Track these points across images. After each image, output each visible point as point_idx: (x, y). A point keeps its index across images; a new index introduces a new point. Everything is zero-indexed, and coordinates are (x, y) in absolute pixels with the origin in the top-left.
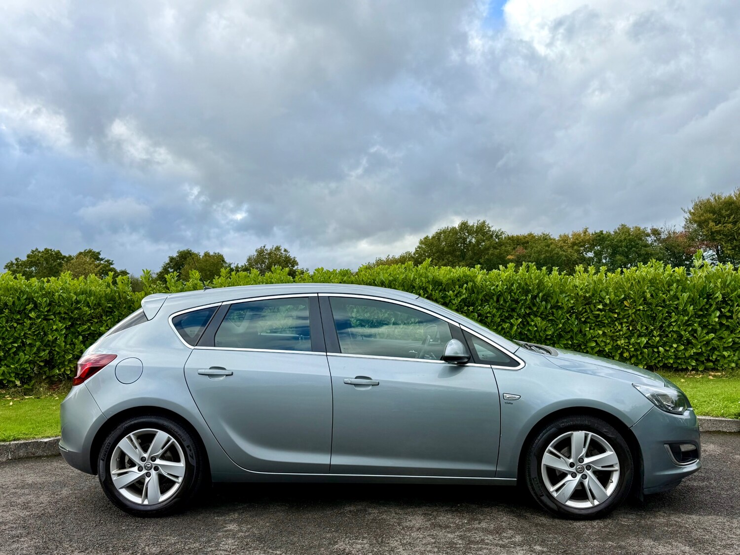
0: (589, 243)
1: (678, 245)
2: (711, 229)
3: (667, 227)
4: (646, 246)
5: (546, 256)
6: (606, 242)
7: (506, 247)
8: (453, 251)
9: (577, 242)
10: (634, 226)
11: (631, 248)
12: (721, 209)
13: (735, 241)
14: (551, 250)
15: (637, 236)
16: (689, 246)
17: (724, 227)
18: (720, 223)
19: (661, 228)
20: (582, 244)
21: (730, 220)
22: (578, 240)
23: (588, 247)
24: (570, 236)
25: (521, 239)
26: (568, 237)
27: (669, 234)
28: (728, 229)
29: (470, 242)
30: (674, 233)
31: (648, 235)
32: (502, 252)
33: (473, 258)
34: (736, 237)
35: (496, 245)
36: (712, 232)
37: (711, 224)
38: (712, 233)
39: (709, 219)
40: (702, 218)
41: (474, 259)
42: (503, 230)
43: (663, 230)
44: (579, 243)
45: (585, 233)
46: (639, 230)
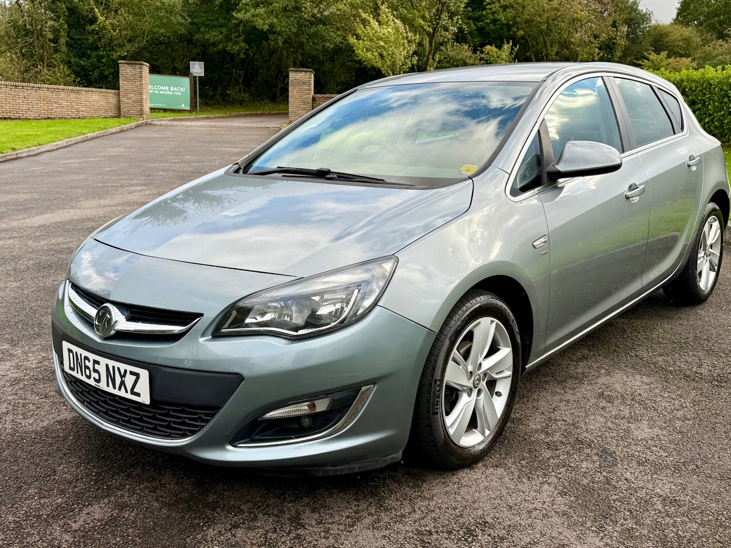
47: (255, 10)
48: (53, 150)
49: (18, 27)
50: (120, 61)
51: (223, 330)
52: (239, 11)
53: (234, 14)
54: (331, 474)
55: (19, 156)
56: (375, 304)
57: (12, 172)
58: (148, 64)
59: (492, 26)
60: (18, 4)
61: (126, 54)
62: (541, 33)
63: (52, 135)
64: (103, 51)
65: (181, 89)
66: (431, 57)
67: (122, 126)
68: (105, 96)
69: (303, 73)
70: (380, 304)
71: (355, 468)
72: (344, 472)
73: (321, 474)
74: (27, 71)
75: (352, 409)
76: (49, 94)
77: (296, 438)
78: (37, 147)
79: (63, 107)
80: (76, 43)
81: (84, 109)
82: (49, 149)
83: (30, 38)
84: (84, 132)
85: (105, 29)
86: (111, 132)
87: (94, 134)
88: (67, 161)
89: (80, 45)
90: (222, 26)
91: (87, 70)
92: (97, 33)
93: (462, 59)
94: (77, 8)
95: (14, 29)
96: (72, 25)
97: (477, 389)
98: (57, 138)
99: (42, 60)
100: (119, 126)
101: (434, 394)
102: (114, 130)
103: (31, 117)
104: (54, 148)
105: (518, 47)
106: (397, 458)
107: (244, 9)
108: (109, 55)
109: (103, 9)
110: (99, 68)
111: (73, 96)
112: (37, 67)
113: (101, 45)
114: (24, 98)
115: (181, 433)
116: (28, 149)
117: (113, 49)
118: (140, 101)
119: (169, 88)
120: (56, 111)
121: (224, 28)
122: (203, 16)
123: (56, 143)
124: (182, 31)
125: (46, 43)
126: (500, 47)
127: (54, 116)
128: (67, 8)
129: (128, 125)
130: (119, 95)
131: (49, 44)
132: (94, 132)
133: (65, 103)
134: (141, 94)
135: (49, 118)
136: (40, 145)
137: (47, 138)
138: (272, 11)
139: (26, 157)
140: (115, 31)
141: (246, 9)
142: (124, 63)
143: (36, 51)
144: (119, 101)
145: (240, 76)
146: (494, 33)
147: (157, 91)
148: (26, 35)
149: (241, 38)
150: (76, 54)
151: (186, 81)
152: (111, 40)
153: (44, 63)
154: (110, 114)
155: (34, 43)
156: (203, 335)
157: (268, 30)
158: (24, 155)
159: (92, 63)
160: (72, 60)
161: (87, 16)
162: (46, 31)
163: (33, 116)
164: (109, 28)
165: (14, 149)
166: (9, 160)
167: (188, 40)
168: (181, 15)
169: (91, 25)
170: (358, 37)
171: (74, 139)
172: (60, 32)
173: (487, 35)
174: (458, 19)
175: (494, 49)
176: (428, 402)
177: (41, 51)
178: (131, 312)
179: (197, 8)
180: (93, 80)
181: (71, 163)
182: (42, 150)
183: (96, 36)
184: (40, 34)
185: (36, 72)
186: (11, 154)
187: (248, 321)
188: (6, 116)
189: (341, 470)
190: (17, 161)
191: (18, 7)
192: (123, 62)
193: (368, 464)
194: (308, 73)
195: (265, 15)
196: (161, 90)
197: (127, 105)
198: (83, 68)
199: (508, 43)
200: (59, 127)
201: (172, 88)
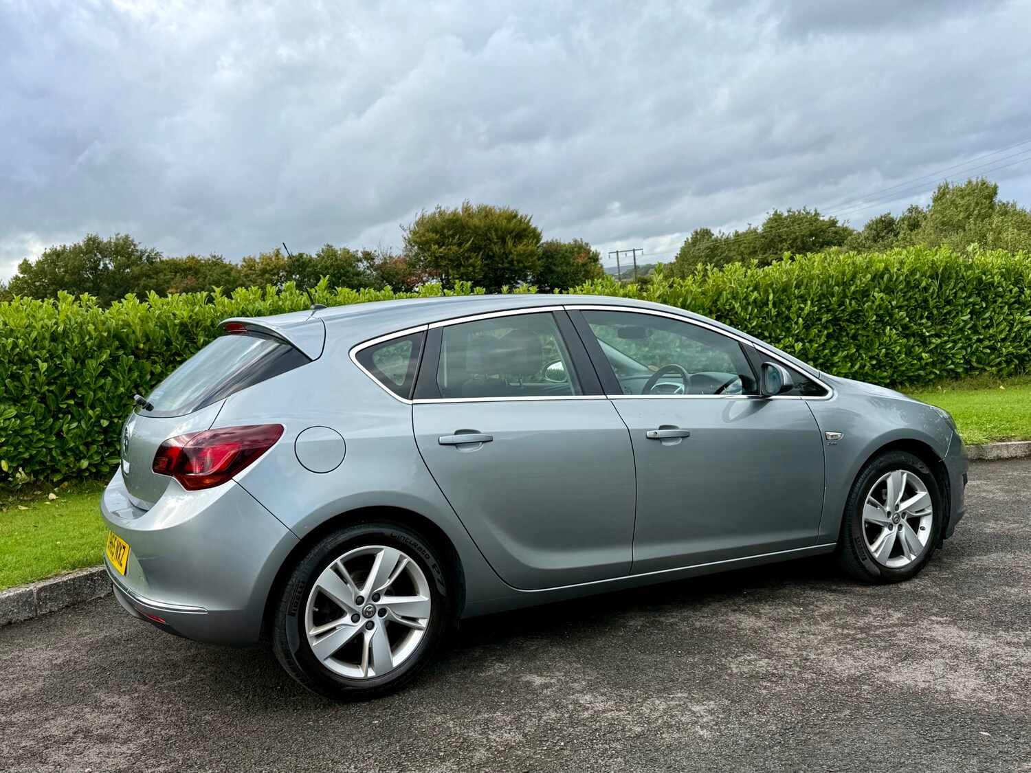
0: (284, 269)
1: (397, 274)
2: (434, 253)
3: (382, 249)
4: (358, 274)
5: (228, 288)
6: (307, 269)
7: (165, 275)
8: (80, 281)
9: (268, 268)
10: (342, 247)
11: (340, 278)
12: (443, 228)
13: (462, 268)
14: (234, 280)
15: (346, 261)
16: (410, 274)
17: (449, 249)
18: (443, 245)
19: (375, 251)
20: (275, 271)
21: (455, 241)
22: (269, 266)
23: (283, 275)
24: (258, 260)
25: (180, 264)
26: (255, 260)
27: (385, 258)
28: (453, 253)
29: (106, 267)
30: (391, 257)
31: (360, 261)
32: (161, 282)
33: (114, 293)
34: (463, 262)
35: (150, 272)
36: (435, 257)
37: (434, 247)
38: (437, 258)
39: (431, 240)
40: (424, 239)
41: (116, 294)
42: (157, 250)
43: (376, 253)
44: (272, 270)
45: (277, 256)
46: (348, 252)
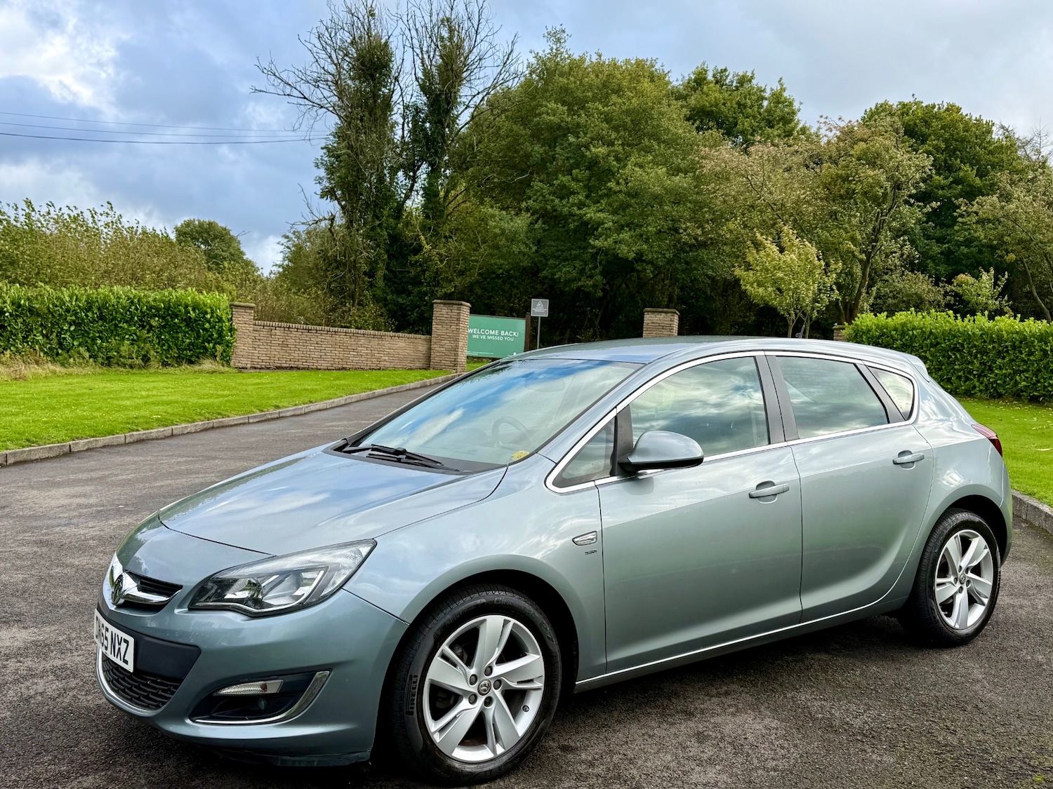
47: (618, 235)
48: (326, 409)
49: (328, 258)
50: (435, 301)
51: (197, 604)
52: (597, 238)
53: (590, 241)
54: (290, 764)
55: (281, 415)
56: (341, 587)
57: (263, 435)
58: (469, 304)
59: (964, 250)
60: (331, 232)
61: (453, 290)
62: (1046, 256)
63: (332, 391)
64: (427, 286)
65: (514, 334)
66: (864, 290)
67: (425, 380)
68: (414, 343)
69: (663, 314)
70: (344, 588)
71: (314, 761)
72: (303, 765)
73: (279, 764)
74: (334, 310)
75: (306, 695)
76: (346, 339)
77: (250, 719)
78: (306, 405)
79: (361, 355)
80: (395, 277)
81: (387, 358)
82: (321, 408)
83: (341, 271)
84: (373, 387)
85: (431, 260)
86: (408, 388)
87: (385, 390)
88: (334, 423)
89: (400, 279)
90: (576, 258)
91: (405, 309)
92: (420, 265)
93: (916, 293)
94: (400, 234)
95: (324, 260)
96: (394, 256)
97: (484, 697)
98: (336, 394)
99: (352, 297)
100: (421, 380)
101: (409, 691)
102: (412, 385)
103: (322, 367)
104: (328, 407)
105: (1006, 277)
106: (363, 758)
107: (603, 234)
108: (433, 291)
109: (431, 236)
110: (419, 307)
111: (375, 342)
112: (345, 306)
113: (425, 279)
114: (317, 344)
115: (156, 704)
116: (295, 407)
117: (439, 283)
118: (455, 349)
119: (500, 333)
120: (353, 359)
121: (578, 262)
122: (552, 246)
123: (332, 401)
124: (526, 263)
125: (359, 277)
126: (977, 277)
127: (350, 366)
128: (389, 235)
129: (433, 379)
130: (430, 341)
131: (363, 278)
132: (386, 387)
133: (364, 351)
134: (457, 340)
135: (344, 369)
136: (311, 402)
137: (325, 393)
138: (641, 235)
139: (291, 416)
140: (442, 261)
141: (606, 235)
142: (440, 303)
143: (346, 287)
144: (430, 349)
145: (596, 316)
146: (969, 258)
147: (484, 337)
148: (337, 268)
149: (597, 271)
150: (394, 290)
151: (521, 325)
152: (436, 273)
153: (354, 302)
154: (418, 365)
155: (345, 277)
156: (180, 606)
157: (634, 259)
158: (288, 414)
159: (412, 301)
160: (389, 298)
161: (412, 244)
162: (360, 263)
163: (325, 365)
164: (436, 259)
165: (277, 407)
166: (268, 420)
167: (533, 271)
168: (524, 243)
169: (415, 255)
170: (748, 267)
171: (355, 397)
172: (378, 264)
173: (957, 262)
174: (904, 241)
175: (970, 279)
176: (402, 699)
177: (353, 286)
178: (142, 583)
179: (546, 233)
180: (412, 322)
181: (338, 426)
182: (313, 407)
183: (419, 269)
184: (354, 266)
185: (344, 312)
186: (274, 412)
187: (229, 596)
188: (293, 365)
189: (299, 762)
190: (278, 421)
191: (331, 235)
192: (439, 301)
193: (329, 758)
194: (669, 314)
195: (630, 240)
196: (489, 335)
197: (438, 354)
198: (401, 306)
199: (988, 271)
200: (346, 380)
201: (502, 333)
